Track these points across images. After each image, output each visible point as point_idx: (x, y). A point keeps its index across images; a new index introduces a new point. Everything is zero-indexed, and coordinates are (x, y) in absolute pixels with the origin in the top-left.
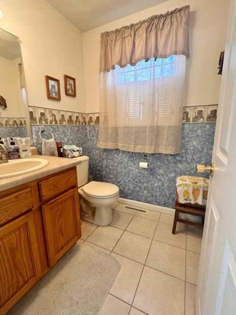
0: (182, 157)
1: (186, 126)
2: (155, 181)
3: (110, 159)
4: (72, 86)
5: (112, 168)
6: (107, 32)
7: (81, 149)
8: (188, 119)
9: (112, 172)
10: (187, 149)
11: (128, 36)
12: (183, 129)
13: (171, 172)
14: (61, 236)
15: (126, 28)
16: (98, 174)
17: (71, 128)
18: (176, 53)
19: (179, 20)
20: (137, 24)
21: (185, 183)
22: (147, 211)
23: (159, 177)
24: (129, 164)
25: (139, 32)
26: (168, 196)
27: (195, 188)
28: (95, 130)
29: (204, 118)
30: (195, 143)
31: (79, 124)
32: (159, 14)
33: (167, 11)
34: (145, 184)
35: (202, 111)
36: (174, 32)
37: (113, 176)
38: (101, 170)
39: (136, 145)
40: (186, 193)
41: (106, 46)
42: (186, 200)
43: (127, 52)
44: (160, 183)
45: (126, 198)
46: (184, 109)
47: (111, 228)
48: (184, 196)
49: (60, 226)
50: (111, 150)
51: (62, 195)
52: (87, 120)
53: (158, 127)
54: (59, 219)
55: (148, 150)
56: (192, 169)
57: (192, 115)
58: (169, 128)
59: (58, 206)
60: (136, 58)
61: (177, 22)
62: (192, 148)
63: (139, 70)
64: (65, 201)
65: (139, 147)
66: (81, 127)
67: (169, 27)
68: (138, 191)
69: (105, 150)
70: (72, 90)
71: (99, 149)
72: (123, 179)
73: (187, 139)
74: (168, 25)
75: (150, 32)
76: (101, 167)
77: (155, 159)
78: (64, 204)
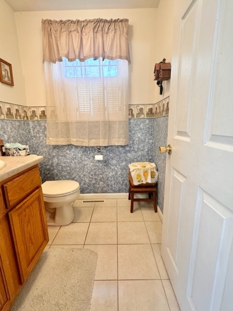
0: (130, 147)
1: (132, 121)
2: (109, 171)
3: (62, 156)
4: (8, 72)
5: (64, 165)
6: (50, 20)
7: (27, 147)
8: (133, 115)
9: (65, 169)
10: (134, 141)
11: (74, 31)
12: (130, 123)
13: (122, 161)
14: (31, 244)
15: (72, 22)
16: (48, 174)
17: (11, 123)
18: (121, 57)
19: (121, 28)
20: (84, 22)
21: (137, 168)
22: (105, 200)
23: (113, 167)
24: (83, 159)
25: (86, 30)
26: (121, 182)
27: (145, 170)
28: (40, 125)
29: (144, 115)
30: (139, 135)
31: (21, 118)
32: (104, 18)
33: (111, 18)
34: (101, 176)
35: (142, 109)
36: (118, 39)
37: (66, 174)
38: (52, 168)
39: (90, 139)
40: (139, 176)
41: (50, 35)
42: (139, 181)
43: (75, 47)
44: (114, 173)
45: (83, 193)
46: (129, 107)
47: (76, 224)
48: (137, 178)
49: (30, 233)
50: (63, 146)
51: (29, 198)
52: (29, 114)
53: (109, 122)
54: (28, 225)
55: (102, 143)
56: (138, 157)
57: (135, 112)
58: (120, 122)
59: (25, 211)
60: (85, 55)
61: (120, 30)
62: (137, 139)
63: (87, 66)
64: (31, 204)
65: (93, 141)
66: (23, 122)
67: (113, 33)
68: (94, 184)
69: (55, 147)
70: (8, 77)
71: (47, 146)
72: (78, 174)
73: (133, 132)
74: (112, 31)
75: (96, 33)
76: (52, 165)
77: (108, 152)
78: (31, 207)
